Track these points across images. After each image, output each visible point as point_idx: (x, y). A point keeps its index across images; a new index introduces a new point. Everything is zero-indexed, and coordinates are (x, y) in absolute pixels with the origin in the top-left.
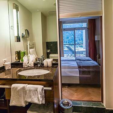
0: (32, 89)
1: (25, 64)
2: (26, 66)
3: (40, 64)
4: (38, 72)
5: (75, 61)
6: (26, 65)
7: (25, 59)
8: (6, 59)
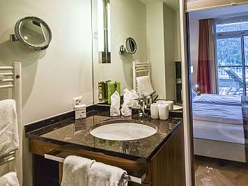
0: (100, 174)
1: (114, 109)
2: (116, 115)
3: (142, 112)
4: (138, 128)
5: (240, 105)
6: (115, 113)
7: (114, 99)
8: (81, 97)
